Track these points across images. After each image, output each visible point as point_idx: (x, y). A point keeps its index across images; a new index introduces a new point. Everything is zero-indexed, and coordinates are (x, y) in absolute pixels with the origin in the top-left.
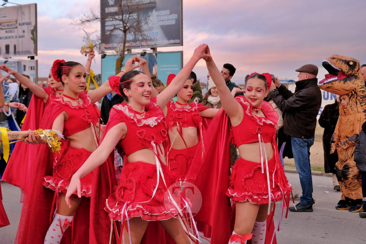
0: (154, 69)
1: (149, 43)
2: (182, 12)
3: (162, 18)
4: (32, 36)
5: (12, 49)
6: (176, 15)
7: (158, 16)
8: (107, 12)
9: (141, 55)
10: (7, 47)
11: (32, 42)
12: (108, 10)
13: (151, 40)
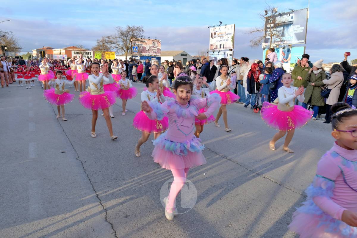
0: (289, 55)
1: (288, 42)
2: (307, 26)
3: (296, 29)
4: (232, 40)
5: (222, 46)
6: (304, 27)
7: (294, 28)
8: (268, 27)
9: (283, 49)
10: (221, 45)
11: (232, 42)
12: (268, 26)
13: (289, 41)
